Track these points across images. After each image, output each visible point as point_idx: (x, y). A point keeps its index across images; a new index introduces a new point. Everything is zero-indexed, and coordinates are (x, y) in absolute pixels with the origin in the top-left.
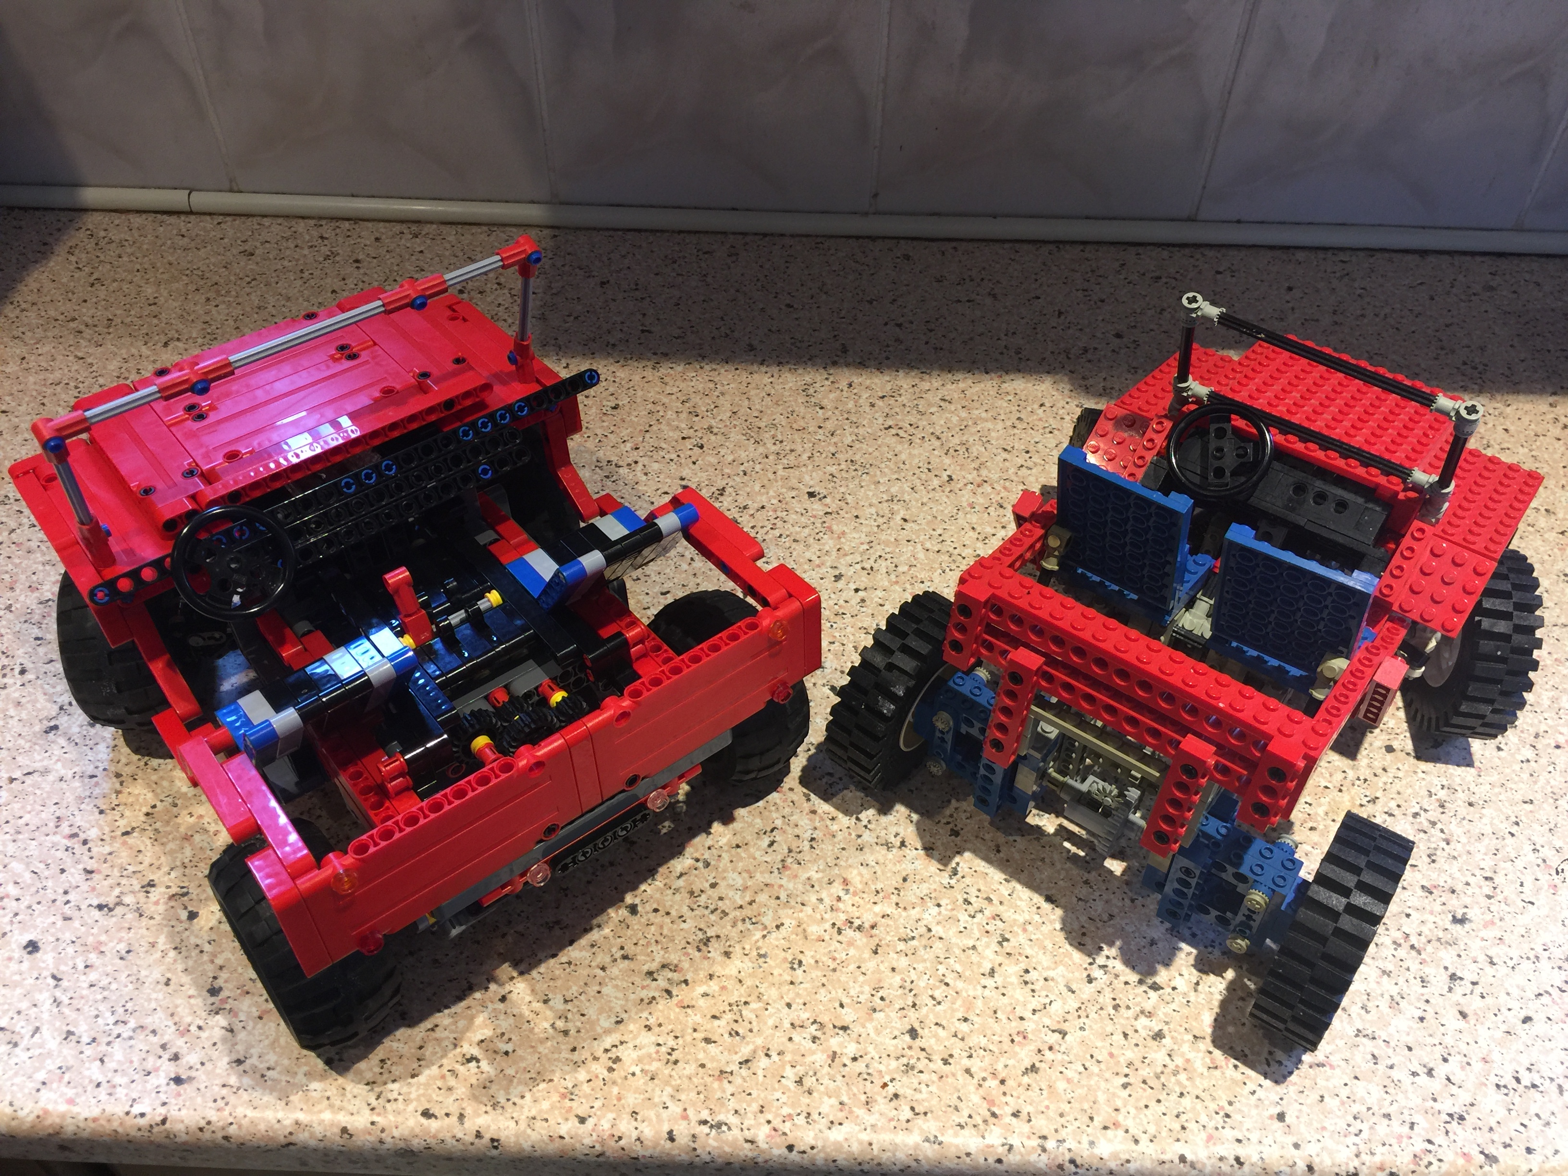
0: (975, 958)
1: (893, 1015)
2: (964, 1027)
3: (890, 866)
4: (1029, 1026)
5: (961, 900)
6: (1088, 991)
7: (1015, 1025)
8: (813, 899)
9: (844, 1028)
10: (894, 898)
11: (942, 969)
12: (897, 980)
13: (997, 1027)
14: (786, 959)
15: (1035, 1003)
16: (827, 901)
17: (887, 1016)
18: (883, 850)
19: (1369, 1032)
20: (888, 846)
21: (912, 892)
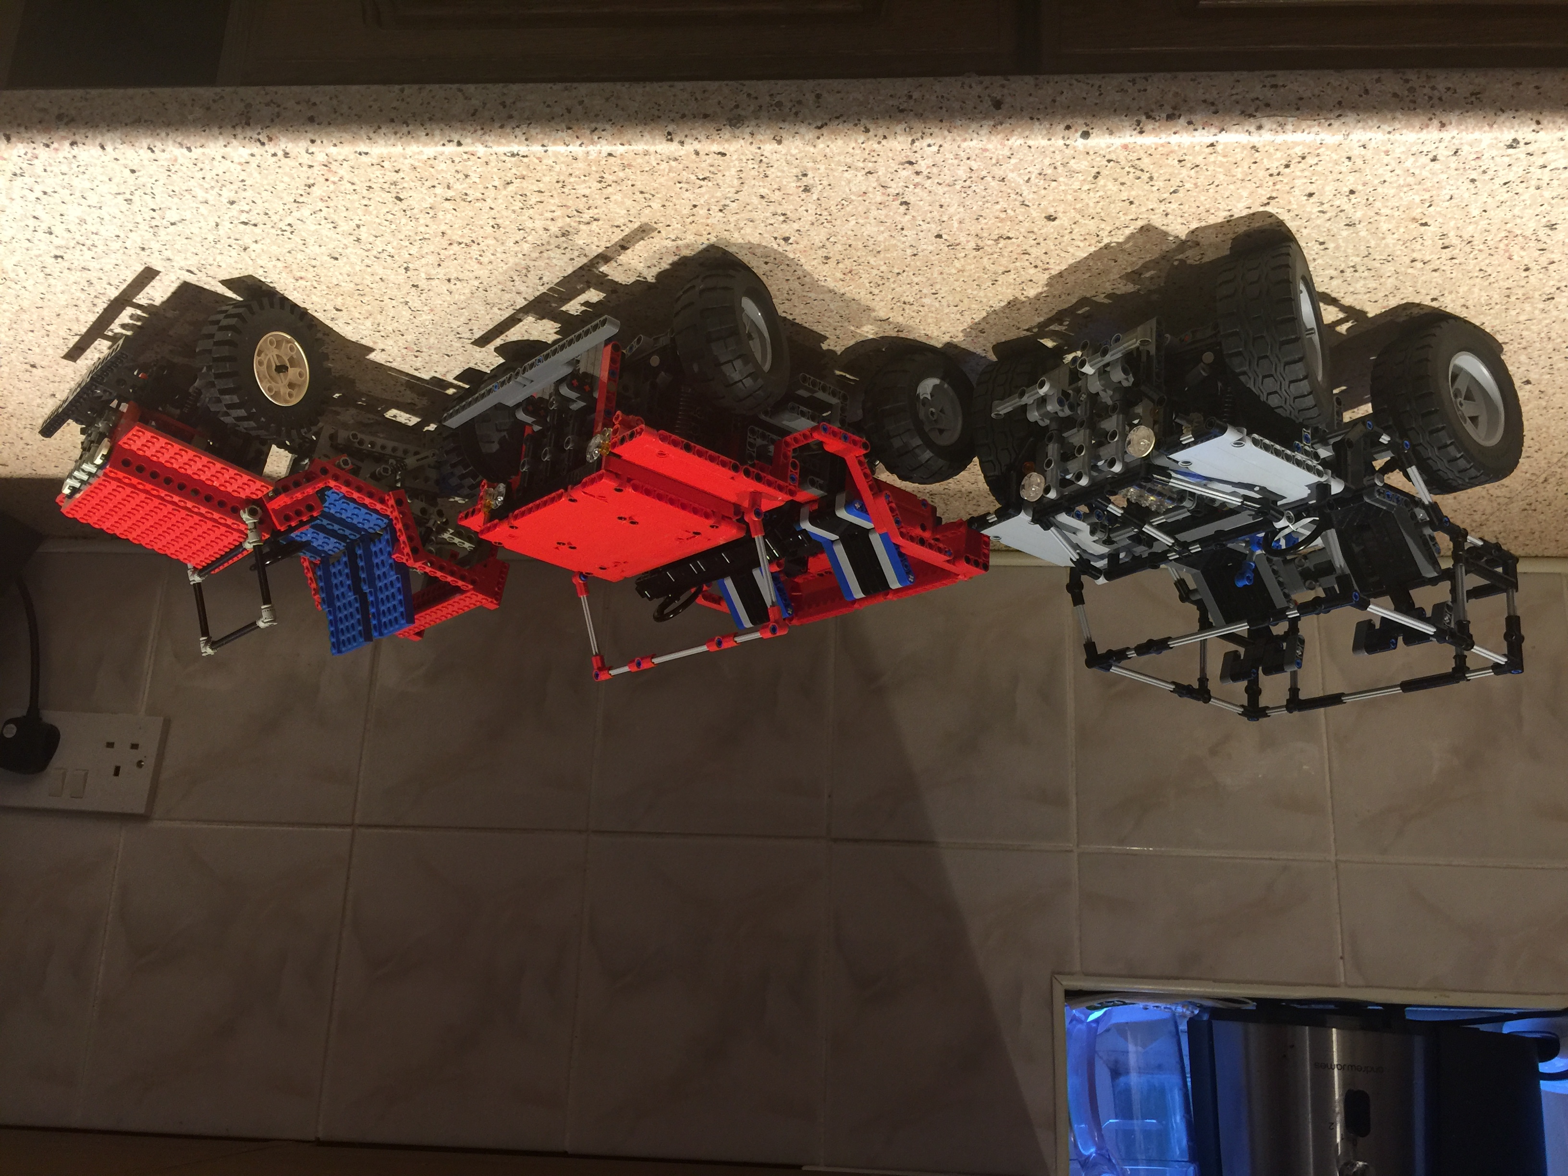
0: (374, 233)
1: (417, 206)
2: (365, 202)
3: (453, 270)
4: (321, 205)
5: (396, 257)
6: (289, 220)
7: (331, 204)
8: (498, 255)
9: (447, 199)
10: (442, 257)
11: (393, 227)
12: (422, 221)
13: (344, 203)
14: (504, 228)
15: (323, 214)
16: (488, 254)
17: (421, 205)
18: (460, 277)
19: (93, 209)
20: (458, 279)
21: (432, 259)
